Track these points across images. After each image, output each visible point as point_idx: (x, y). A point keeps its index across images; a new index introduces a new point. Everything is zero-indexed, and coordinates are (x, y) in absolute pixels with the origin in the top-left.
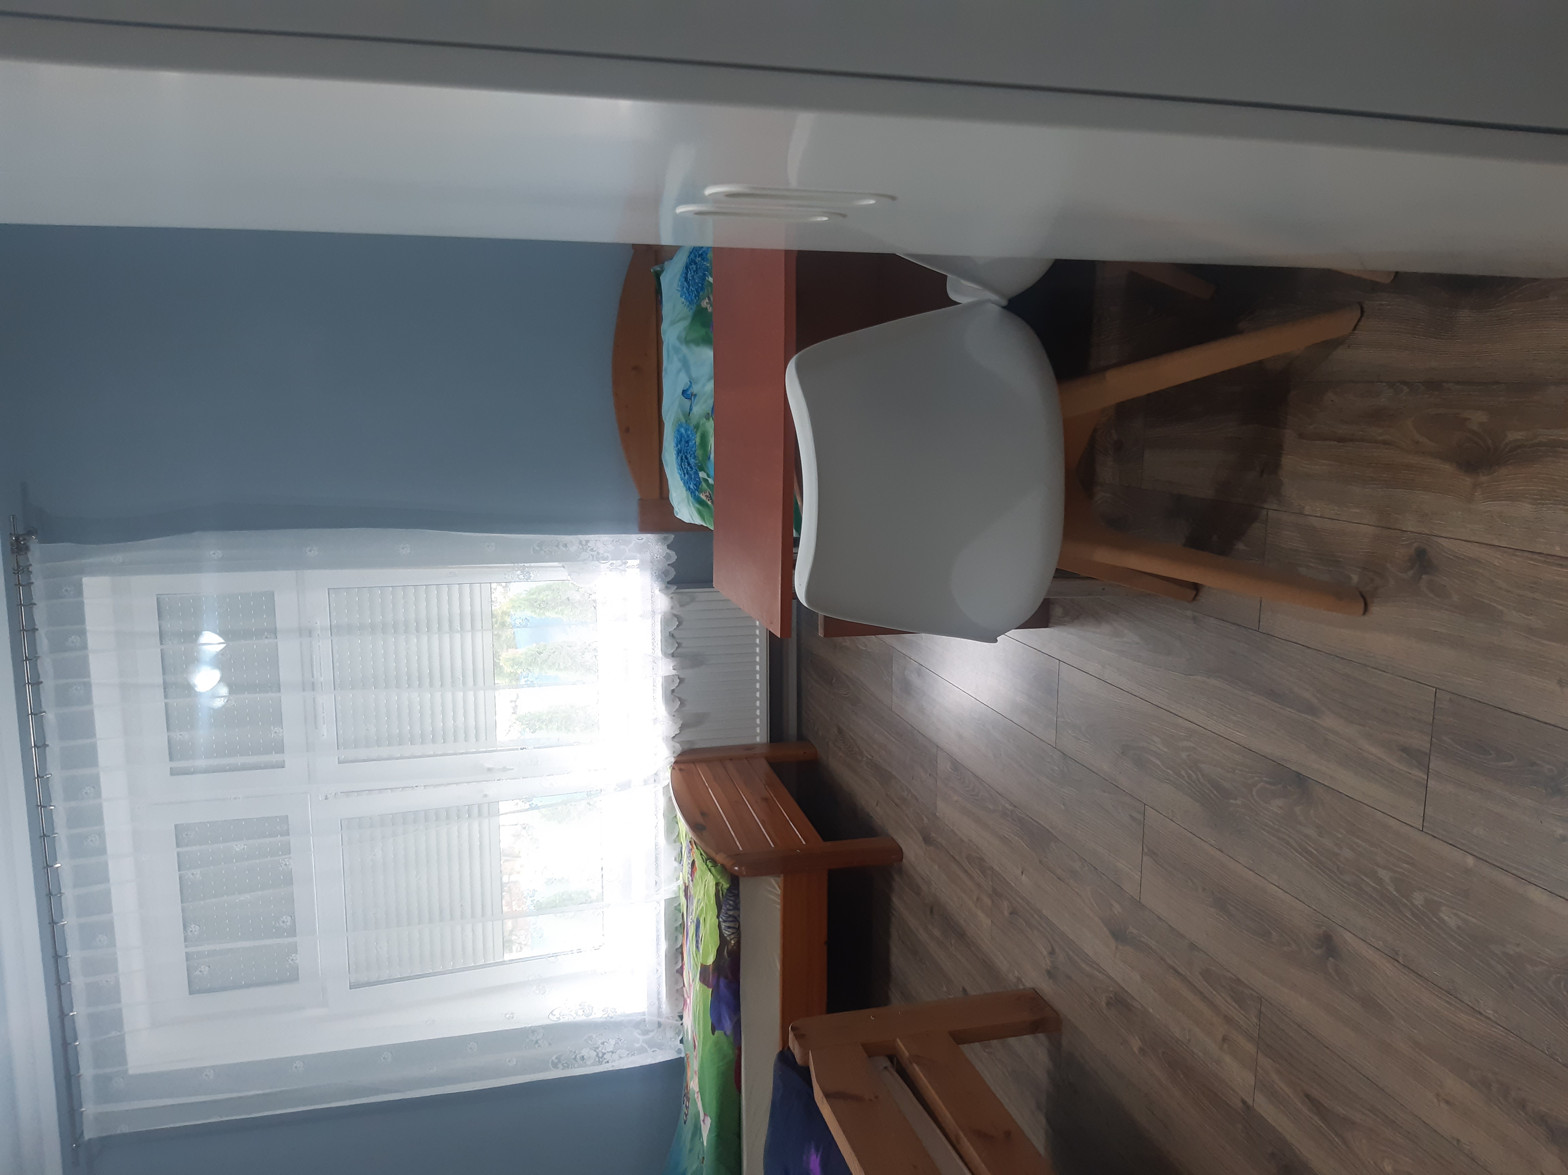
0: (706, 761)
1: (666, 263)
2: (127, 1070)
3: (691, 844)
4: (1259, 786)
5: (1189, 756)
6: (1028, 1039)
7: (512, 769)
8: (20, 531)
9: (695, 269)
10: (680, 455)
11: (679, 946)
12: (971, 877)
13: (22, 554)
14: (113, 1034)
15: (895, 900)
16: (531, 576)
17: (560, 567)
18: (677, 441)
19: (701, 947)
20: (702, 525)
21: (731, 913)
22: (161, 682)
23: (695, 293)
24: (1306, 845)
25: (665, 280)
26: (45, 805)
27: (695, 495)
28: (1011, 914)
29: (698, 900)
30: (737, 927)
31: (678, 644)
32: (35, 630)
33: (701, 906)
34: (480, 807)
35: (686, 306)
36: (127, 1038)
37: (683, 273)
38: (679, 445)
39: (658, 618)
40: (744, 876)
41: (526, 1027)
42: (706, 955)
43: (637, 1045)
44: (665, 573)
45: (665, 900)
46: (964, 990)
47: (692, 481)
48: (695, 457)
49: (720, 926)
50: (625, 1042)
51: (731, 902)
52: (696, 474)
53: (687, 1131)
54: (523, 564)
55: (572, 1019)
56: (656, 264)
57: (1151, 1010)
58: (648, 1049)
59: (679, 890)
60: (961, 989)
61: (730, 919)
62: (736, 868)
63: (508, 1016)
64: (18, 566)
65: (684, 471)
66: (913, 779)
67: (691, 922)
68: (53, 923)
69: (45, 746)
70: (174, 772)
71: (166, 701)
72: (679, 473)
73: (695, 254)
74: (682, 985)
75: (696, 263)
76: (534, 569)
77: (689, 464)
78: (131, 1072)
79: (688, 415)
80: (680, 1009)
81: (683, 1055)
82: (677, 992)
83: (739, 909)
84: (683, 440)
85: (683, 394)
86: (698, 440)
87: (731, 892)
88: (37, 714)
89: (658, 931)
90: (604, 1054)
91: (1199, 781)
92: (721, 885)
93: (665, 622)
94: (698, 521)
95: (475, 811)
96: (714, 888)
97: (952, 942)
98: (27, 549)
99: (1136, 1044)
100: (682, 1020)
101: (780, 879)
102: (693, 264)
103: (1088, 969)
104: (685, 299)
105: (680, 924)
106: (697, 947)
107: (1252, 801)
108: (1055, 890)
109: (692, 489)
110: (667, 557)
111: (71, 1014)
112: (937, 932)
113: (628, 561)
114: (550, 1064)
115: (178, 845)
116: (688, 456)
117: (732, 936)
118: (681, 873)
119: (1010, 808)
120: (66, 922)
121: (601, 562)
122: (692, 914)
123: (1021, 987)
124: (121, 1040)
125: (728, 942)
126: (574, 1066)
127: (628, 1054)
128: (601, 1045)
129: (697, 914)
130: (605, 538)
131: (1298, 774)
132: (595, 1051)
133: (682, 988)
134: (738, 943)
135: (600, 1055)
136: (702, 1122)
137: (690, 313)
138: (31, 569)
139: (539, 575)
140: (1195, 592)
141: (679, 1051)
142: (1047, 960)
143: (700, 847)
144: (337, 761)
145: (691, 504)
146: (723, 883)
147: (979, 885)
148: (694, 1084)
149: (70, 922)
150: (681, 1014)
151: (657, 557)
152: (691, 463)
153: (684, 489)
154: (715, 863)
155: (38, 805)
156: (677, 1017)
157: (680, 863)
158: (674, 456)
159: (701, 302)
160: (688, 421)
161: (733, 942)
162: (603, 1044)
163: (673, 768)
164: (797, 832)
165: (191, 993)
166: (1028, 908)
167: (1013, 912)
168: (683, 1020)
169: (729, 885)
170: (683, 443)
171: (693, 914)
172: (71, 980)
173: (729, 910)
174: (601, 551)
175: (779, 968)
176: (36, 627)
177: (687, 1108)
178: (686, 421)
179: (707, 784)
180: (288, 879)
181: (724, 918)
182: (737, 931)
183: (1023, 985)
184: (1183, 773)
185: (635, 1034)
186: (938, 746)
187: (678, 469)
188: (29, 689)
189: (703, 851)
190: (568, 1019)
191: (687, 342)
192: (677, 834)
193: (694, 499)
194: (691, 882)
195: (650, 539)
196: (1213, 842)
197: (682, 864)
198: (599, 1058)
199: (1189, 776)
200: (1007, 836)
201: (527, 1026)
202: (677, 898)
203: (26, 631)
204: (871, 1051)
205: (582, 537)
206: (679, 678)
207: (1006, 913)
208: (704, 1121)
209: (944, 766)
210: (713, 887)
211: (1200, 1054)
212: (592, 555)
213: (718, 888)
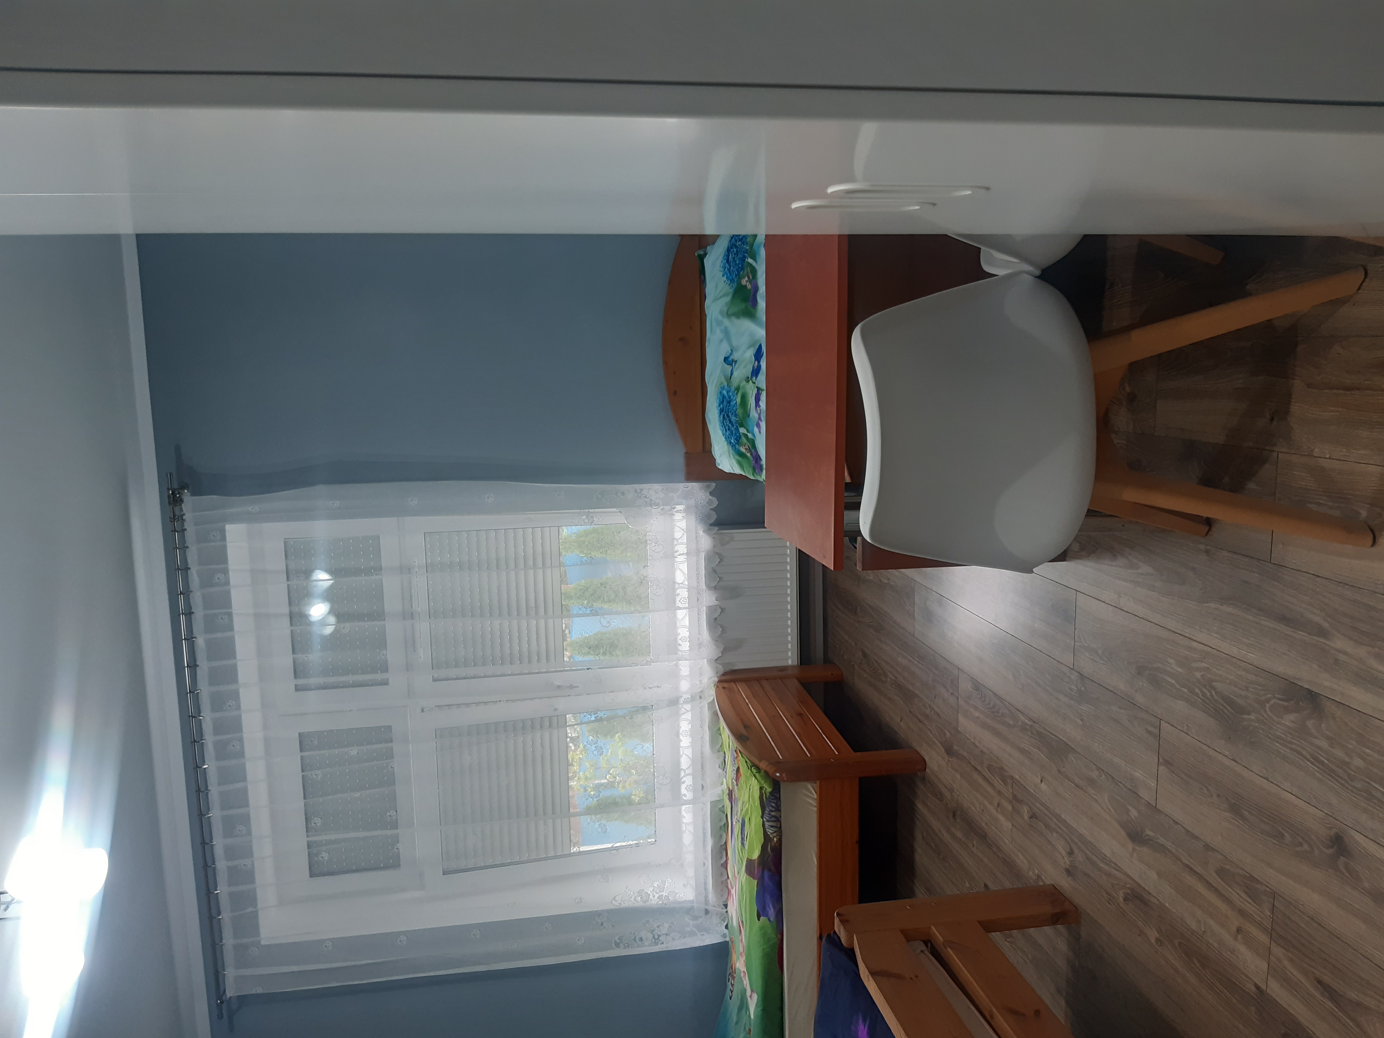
0: (746, 681)
1: (708, 247)
2: (259, 942)
3: (737, 753)
4: (1272, 702)
5: (1202, 676)
6: (1048, 930)
7: (578, 687)
8: (176, 486)
9: (735, 252)
10: (722, 414)
11: (723, 843)
12: (992, 785)
13: (177, 506)
14: (250, 909)
15: (920, 806)
16: (594, 520)
17: (617, 512)
18: (720, 402)
19: (747, 844)
20: (741, 474)
21: (773, 814)
22: (287, 611)
23: (735, 273)
24: (1318, 755)
25: (708, 262)
26: (196, 716)
27: (736, 448)
28: (1031, 818)
29: (743, 802)
30: (779, 826)
31: (720, 579)
32: (187, 569)
33: (746, 807)
34: (550, 719)
35: (728, 284)
36: (261, 914)
37: (725, 256)
38: (721, 405)
39: (703, 555)
40: (784, 781)
41: (592, 911)
42: (751, 851)
43: (688, 929)
44: (708, 516)
45: (711, 802)
46: (986, 886)
47: (733, 436)
48: (736, 416)
49: (764, 825)
50: (677, 926)
51: (773, 805)
52: (737, 429)
53: (733, 1005)
54: (588, 510)
55: (632, 905)
56: (700, 249)
57: (1167, 905)
58: (698, 933)
59: (723, 793)
60: (983, 885)
61: (773, 819)
62: (778, 774)
63: (577, 901)
64: (174, 516)
65: (725, 428)
66: (935, 697)
67: (736, 822)
68: (201, 815)
69: (196, 666)
70: (297, 689)
71: (292, 628)
72: (721, 429)
73: (735, 239)
74: (727, 877)
75: (736, 247)
76: (597, 514)
77: (730, 421)
78: (263, 943)
79: (729, 379)
80: (724, 899)
81: (728, 939)
82: (722, 883)
83: (780, 811)
84: (725, 400)
85: (724, 361)
86: (739, 400)
87: (772, 795)
88: (189, 639)
89: (704, 829)
90: (659, 936)
91: (1213, 698)
92: (764, 789)
93: (709, 559)
94: (738, 471)
95: (547, 723)
96: (759, 791)
97: (975, 843)
98: (182, 501)
99: (1153, 935)
100: (726, 908)
101: (817, 785)
102: (734, 247)
103: (1106, 867)
104: (726, 279)
105: (724, 824)
106: (743, 844)
107: (1265, 715)
108: (1073, 796)
109: (733, 443)
110: (710, 502)
111: (216, 892)
112: (959, 834)
113: (676, 506)
114: (613, 944)
115: (301, 750)
116: (730, 414)
117: (775, 834)
118: (724, 779)
119: (1030, 723)
120: (212, 815)
121: (654, 507)
122: (737, 814)
123: (1041, 883)
124: (255, 915)
125: (772, 840)
126: (634, 946)
127: (680, 937)
128: (657, 928)
129: (742, 814)
130: (657, 487)
131: (1310, 692)
132: (652, 933)
133: (726, 880)
134: (780, 840)
135: (656, 937)
136: (749, 999)
137: (731, 291)
138: (184, 518)
139: (601, 520)
140: (1208, 528)
141: (724, 936)
142: (1066, 860)
143: (745, 755)
144: (432, 679)
145: (732, 456)
146: (767, 788)
147: (999, 792)
148: (740, 964)
149: (215, 814)
150: (726, 903)
151: (701, 503)
152: (732, 420)
153: (726, 443)
154: (759, 769)
155: (190, 716)
156: (722, 905)
157: (724, 770)
158: (717, 415)
159: (741, 280)
160: (730, 384)
161: (775, 839)
162: (658, 927)
163: (717, 687)
164: (830, 744)
165: (311, 876)
166: (1048, 813)
167: (1033, 816)
168: (728, 908)
169: (771, 789)
170: (725, 403)
171: (739, 814)
172: (216, 863)
173: (771, 811)
174: (653, 498)
175: (816, 863)
176: (189, 566)
177: (732, 985)
178: (728, 384)
179: (747, 701)
180: (391, 781)
181: (767, 818)
182: (779, 830)
183: (1043, 882)
184: (1197, 690)
185: (687, 919)
186: (959, 669)
187: (720, 426)
188: (182, 618)
189: (748, 759)
190: (629, 904)
191: (729, 315)
192: (720, 744)
193: (735, 451)
194: (736, 787)
195: (695, 486)
196: (1227, 753)
197: (725, 770)
198: (655, 939)
199: (1204, 694)
200: (1026, 748)
201: (594, 910)
202: (721, 801)
203: (181, 570)
204: (909, 936)
205: (638, 487)
206: (720, 608)
207: (1026, 817)
208: (751, 996)
209: (965, 686)
210: (757, 791)
211: (1216, 945)
212: (645, 502)
213: (762, 792)
